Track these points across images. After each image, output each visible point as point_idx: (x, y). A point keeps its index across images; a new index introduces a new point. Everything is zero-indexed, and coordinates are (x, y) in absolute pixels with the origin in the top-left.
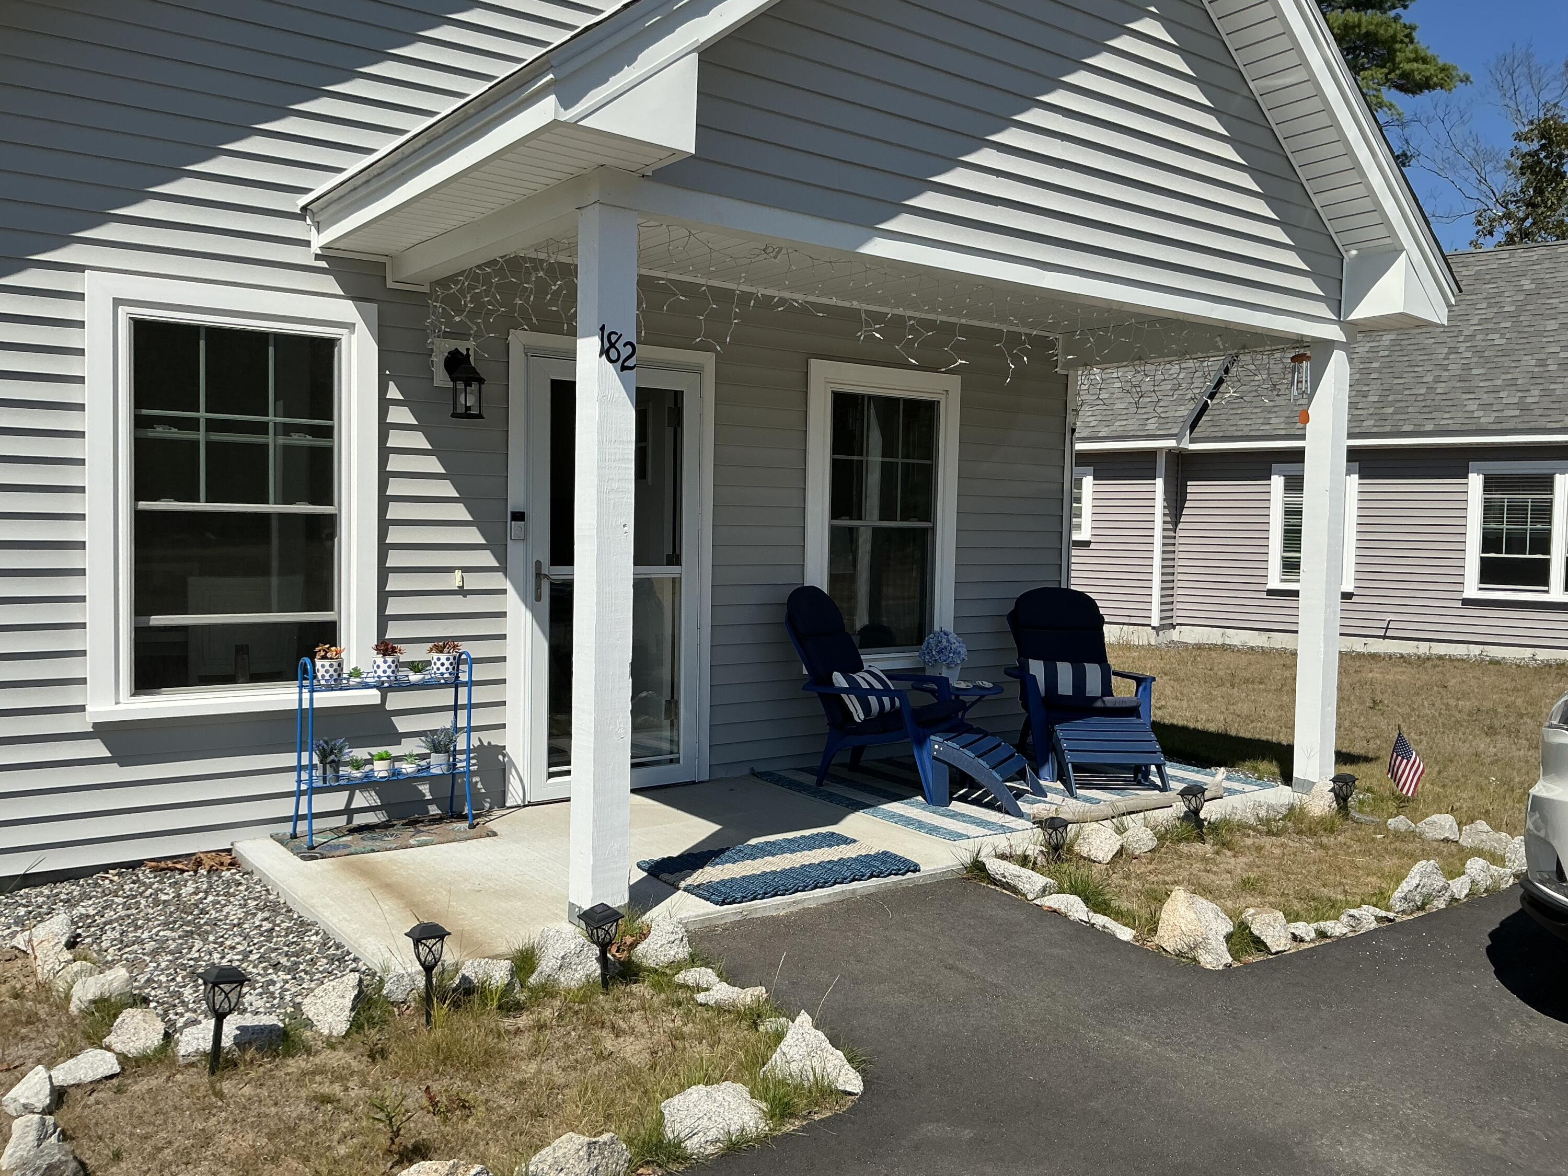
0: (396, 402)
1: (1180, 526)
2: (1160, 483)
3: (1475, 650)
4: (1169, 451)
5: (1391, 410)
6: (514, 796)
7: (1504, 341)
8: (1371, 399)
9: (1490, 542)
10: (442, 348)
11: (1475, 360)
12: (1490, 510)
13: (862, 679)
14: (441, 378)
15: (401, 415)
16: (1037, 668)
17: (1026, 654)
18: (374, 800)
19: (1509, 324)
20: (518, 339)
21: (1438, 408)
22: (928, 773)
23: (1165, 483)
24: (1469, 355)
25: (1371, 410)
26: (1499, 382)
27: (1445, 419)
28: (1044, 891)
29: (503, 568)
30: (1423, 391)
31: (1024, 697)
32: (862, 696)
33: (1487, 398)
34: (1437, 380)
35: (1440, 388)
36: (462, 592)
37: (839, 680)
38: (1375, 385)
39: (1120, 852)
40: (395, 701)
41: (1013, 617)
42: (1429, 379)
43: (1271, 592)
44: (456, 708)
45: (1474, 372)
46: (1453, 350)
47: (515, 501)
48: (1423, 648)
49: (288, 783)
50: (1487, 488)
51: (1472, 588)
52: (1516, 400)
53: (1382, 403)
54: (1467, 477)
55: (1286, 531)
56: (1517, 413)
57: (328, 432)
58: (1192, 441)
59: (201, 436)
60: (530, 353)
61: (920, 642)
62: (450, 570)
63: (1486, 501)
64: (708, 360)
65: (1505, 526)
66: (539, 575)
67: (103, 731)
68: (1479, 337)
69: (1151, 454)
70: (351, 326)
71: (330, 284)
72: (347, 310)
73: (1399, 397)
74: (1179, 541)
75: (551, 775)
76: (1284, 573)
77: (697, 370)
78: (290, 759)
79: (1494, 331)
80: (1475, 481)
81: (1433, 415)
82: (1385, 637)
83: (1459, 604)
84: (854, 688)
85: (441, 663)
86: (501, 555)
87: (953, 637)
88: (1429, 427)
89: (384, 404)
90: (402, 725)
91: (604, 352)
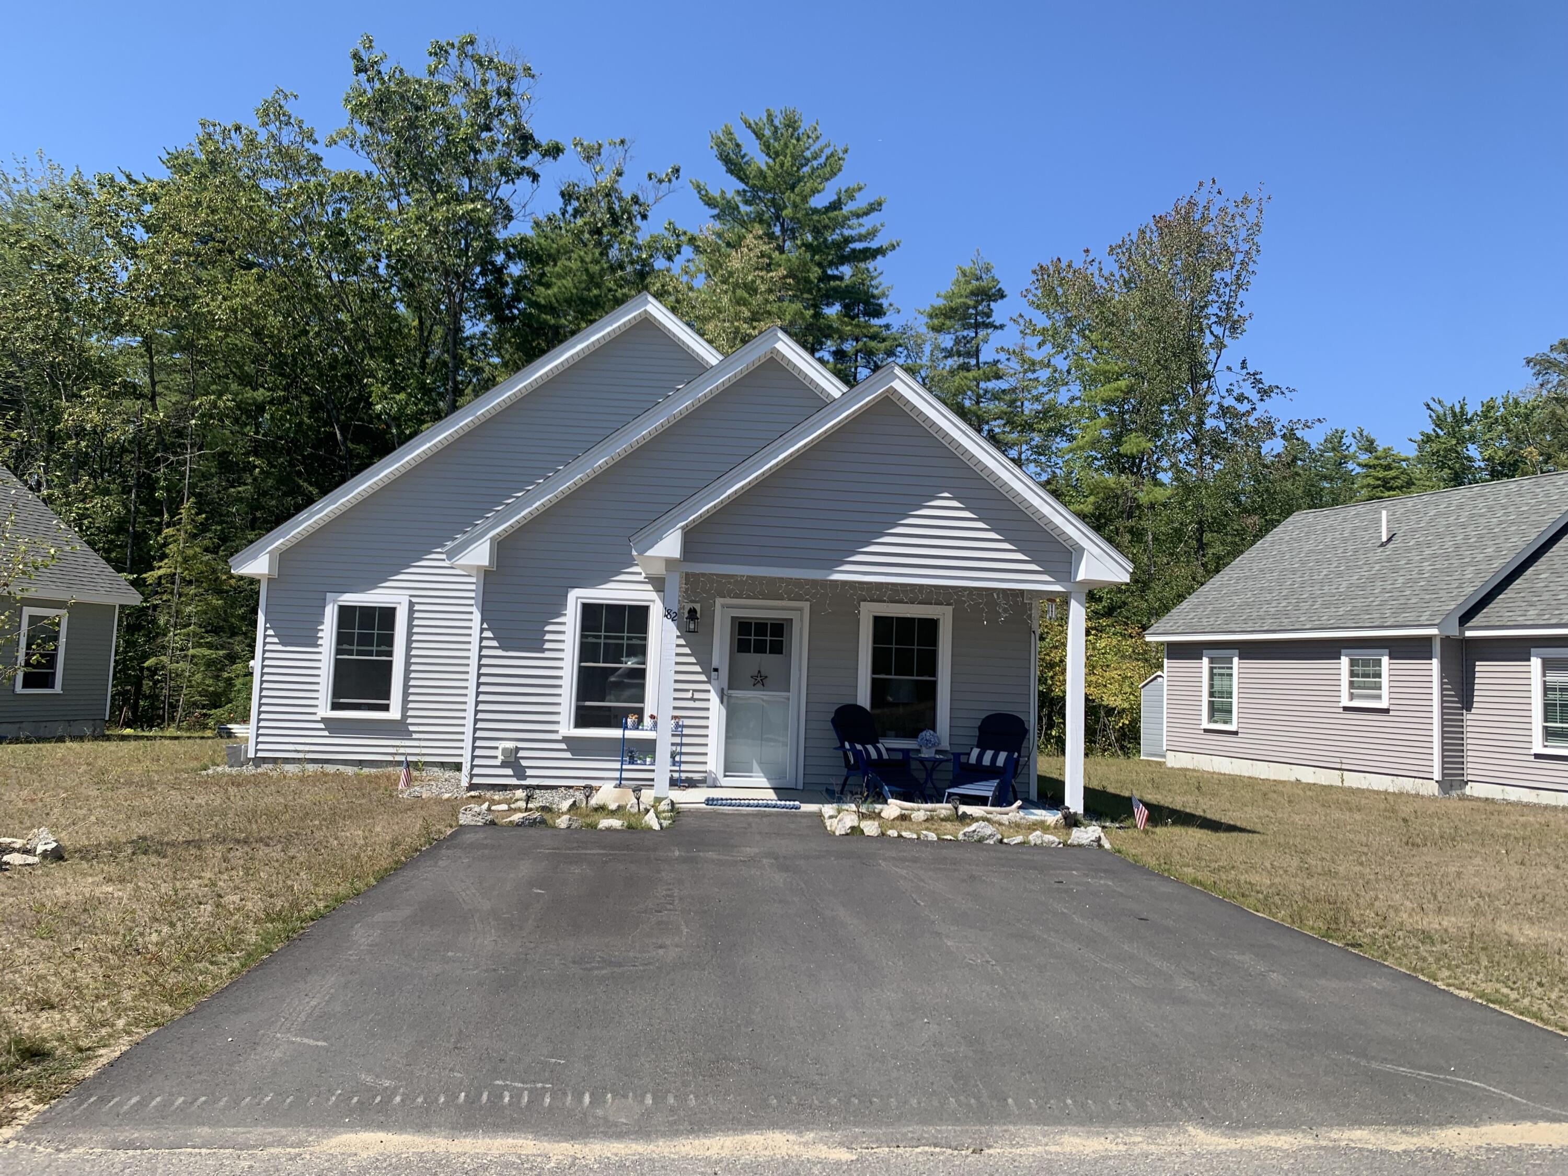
4: (1446, 638)
10: (687, 606)
14: (687, 618)
20: (719, 601)
23: (1444, 663)
29: (710, 691)
36: (692, 699)
37: (847, 745)
41: (980, 728)
43: (1533, 756)
47: (715, 664)
55: (1545, 705)
57: (645, 639)
59: (602, 641)
60: (723, 606)
62: (687, 690)
64: (806, 606)
66: (723, 694)
67: (566, 740)
69: (1428, 639)
70: (653, 601)
71: (650, 587)
72: (654, 595)
75: (725, 776)
77: (801, 610)
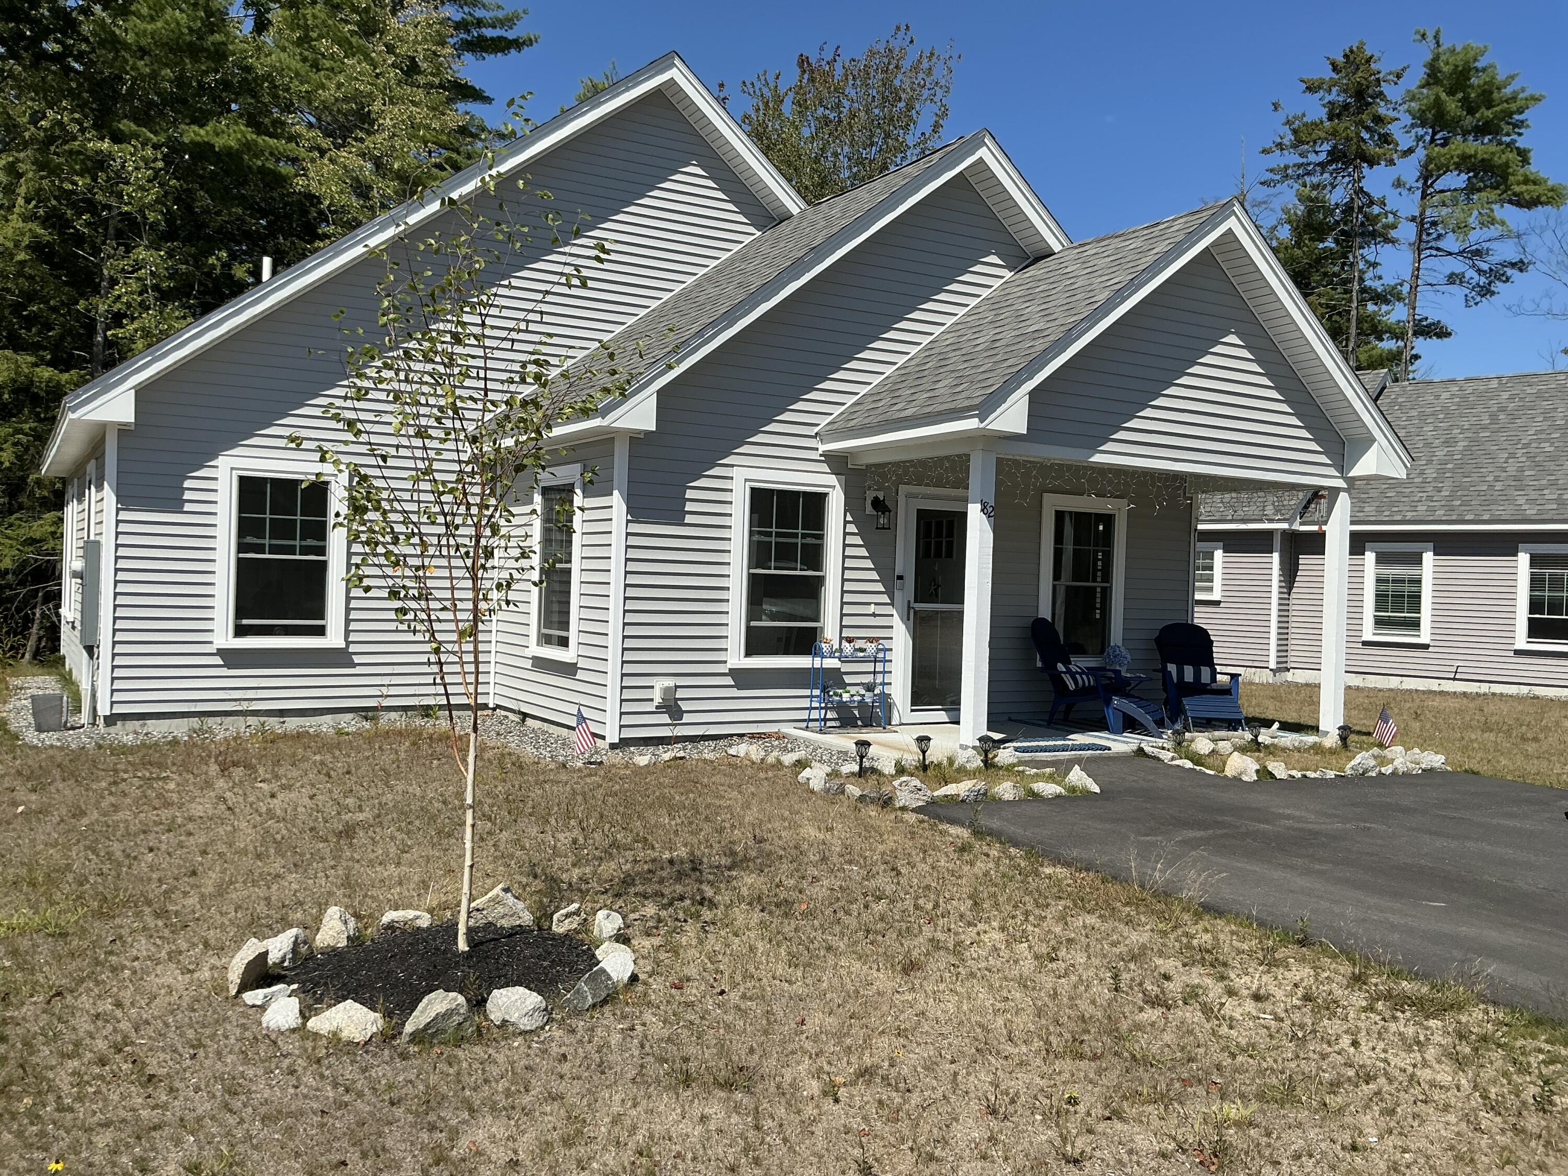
0: (850, 522)
1: (1294, 590)
2: (1276, 556)
3: (1525, 690)
4: (1284, 531)
5: (1459, 503)
6: (895, 720)
7: (1552, 449)
8: (1443, 494)
9: (1535, 605)
10: (870, 495)
11: (1528, 463)
12: (1536, 582)
13: (1073, 668)
14: (869, 509)
15: (852, 528)
16: (1172, 668)
17: (1165, 660)
18: (835, 716)
19: (1558, 435)
20: (903, 489)
21: (1495, 502)
22: (1110, 714)
23: (1281, 557)
24: (1524, 459)
25: (1443, 503)
26: (1545, 482)
27: (1499, 510)
28: (1173, 759)
29: (892, 604)
30: (1485, 488)
31: (1164, 684)
32: (1073, 675)
33: (1534, 495)
34: (1497, 480)
35: (1499, 485)
36: (874, 615)
37: (1061, 667)
38: (1448, 483)
39: (1213, 751)
40: (845, 668)
41: (1158, 640)
42: (1490, 478)
43: (1365, 643)
44: (875, 673)
45: (1527, 473)
46: (1512, 455)
47: (899, 570)
48: (1484, 688)
49: (806, 703)
50: (1533, 563)
51: (1522, 641)
52: (1555, 497)
53: (1451, 498)
54: (1516, 555)
55: (1377, 595)
56: (1555, 506)
57: (821, 537)
58: (1301, 524)
59: (773, 539)
60: (909, 496)
61: (1102, 652)
62: (869, 604)
63: (1532, 574)
65: (1547, 594)
66: (909, 607)
67: (732, 673)
68: (1534, 445)
69: (1270, 533)
70: (833, 488)
71: (826, 468)
72: (832, 480)
73: (1466, 493)
74: (1292, 602)
75: (912, 711)
76: (1376, 628)
78: (807, 692)
79: (1546, 440)
80: (1523, 559)
81: (1492, 507)
82: (1454, 679)
83: (1512, 654)
84: (1069, 671)
85: (871, 648)
86: (892, 598)
87: (1122, 649)
88: (1486, 517)
89: (846, 522)
90: (848, 679)
91: (982, 510)
